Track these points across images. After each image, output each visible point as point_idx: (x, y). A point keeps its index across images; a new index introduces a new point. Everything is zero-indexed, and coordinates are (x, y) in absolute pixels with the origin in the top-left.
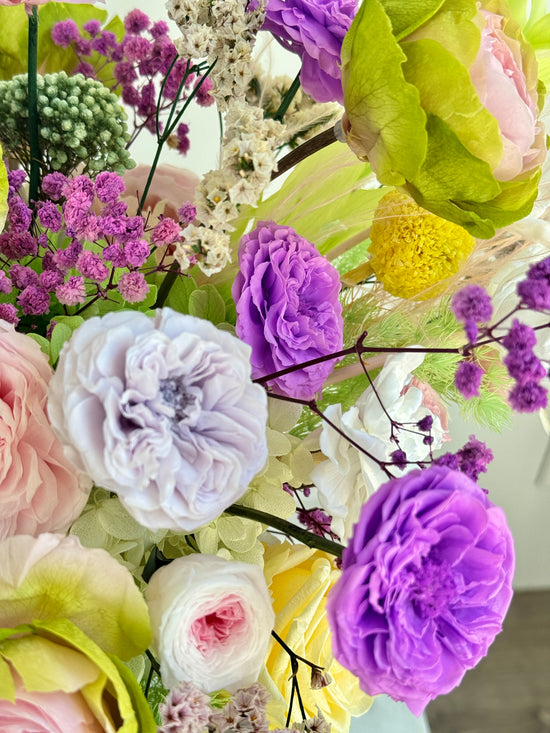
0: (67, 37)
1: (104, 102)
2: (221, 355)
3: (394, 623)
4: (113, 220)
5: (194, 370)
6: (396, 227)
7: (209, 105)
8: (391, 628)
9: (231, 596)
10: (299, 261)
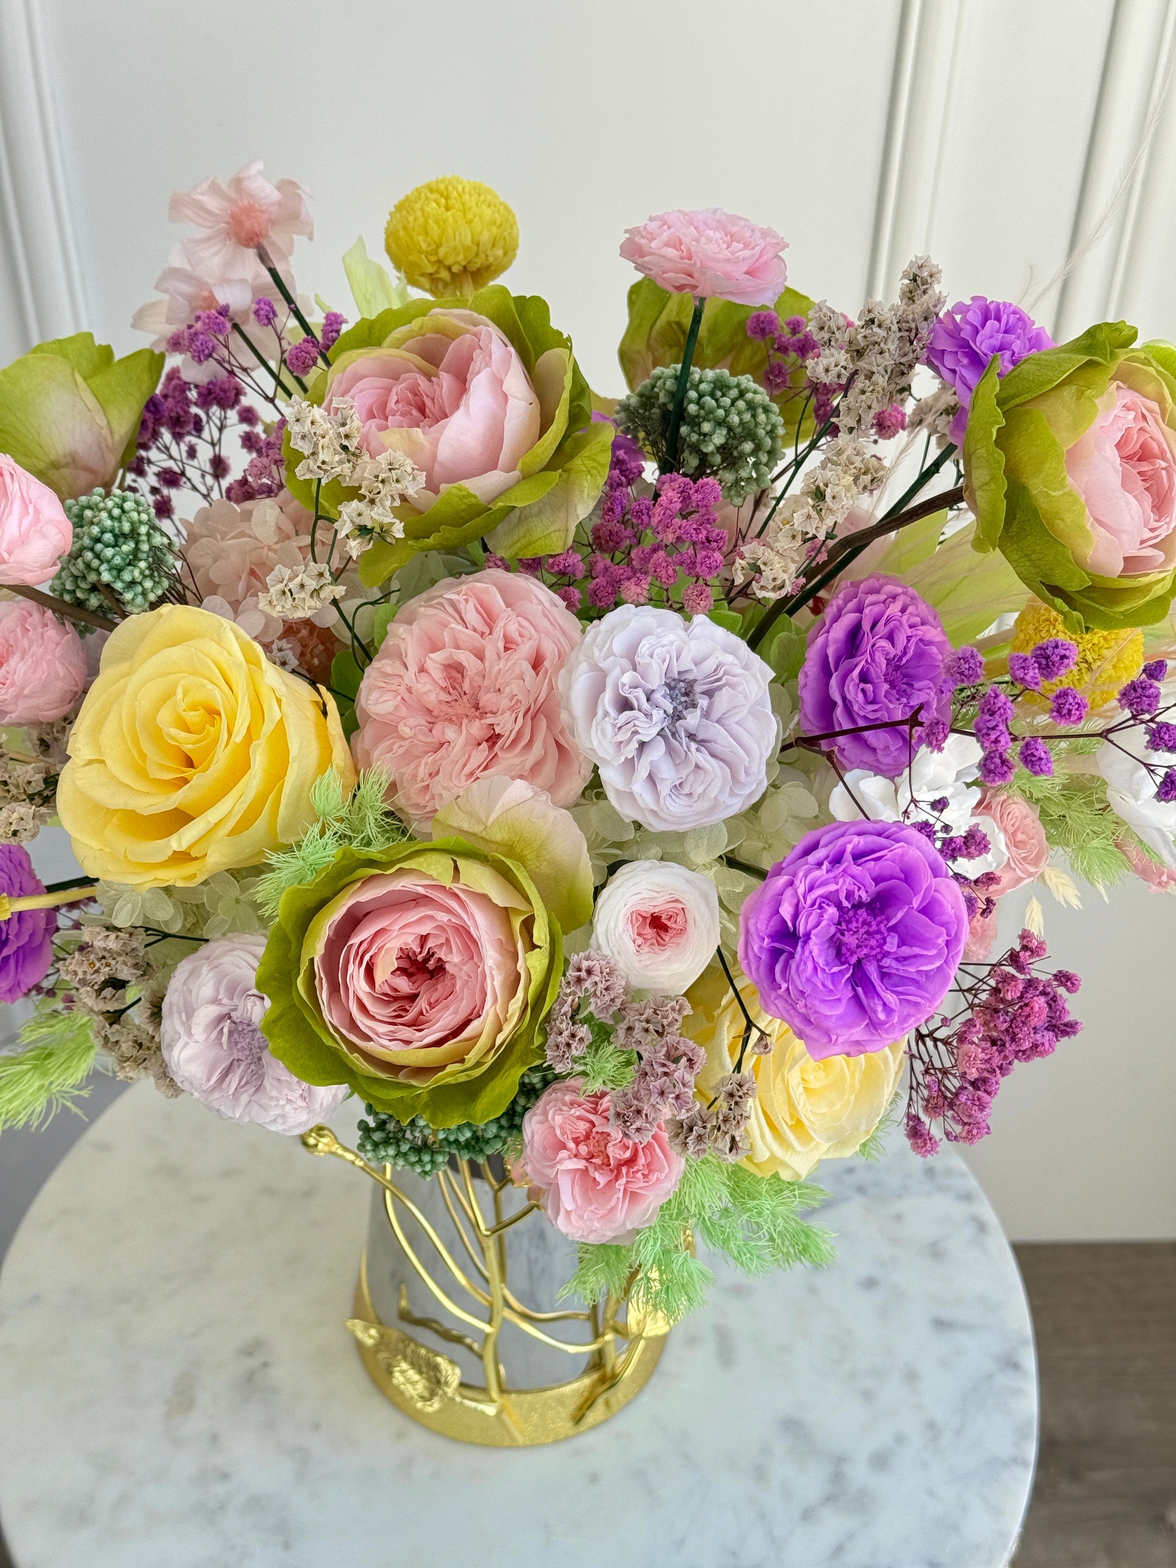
0: (763, 330)
1: (760, 410)
2: (738, 670)
3: (803, 947)
4: (695, 526)
5: (707, 677)
6: (1037, 616)
7: (889, 438)
8: (799, 948)
9: (677, 901)
10: (901, 624)
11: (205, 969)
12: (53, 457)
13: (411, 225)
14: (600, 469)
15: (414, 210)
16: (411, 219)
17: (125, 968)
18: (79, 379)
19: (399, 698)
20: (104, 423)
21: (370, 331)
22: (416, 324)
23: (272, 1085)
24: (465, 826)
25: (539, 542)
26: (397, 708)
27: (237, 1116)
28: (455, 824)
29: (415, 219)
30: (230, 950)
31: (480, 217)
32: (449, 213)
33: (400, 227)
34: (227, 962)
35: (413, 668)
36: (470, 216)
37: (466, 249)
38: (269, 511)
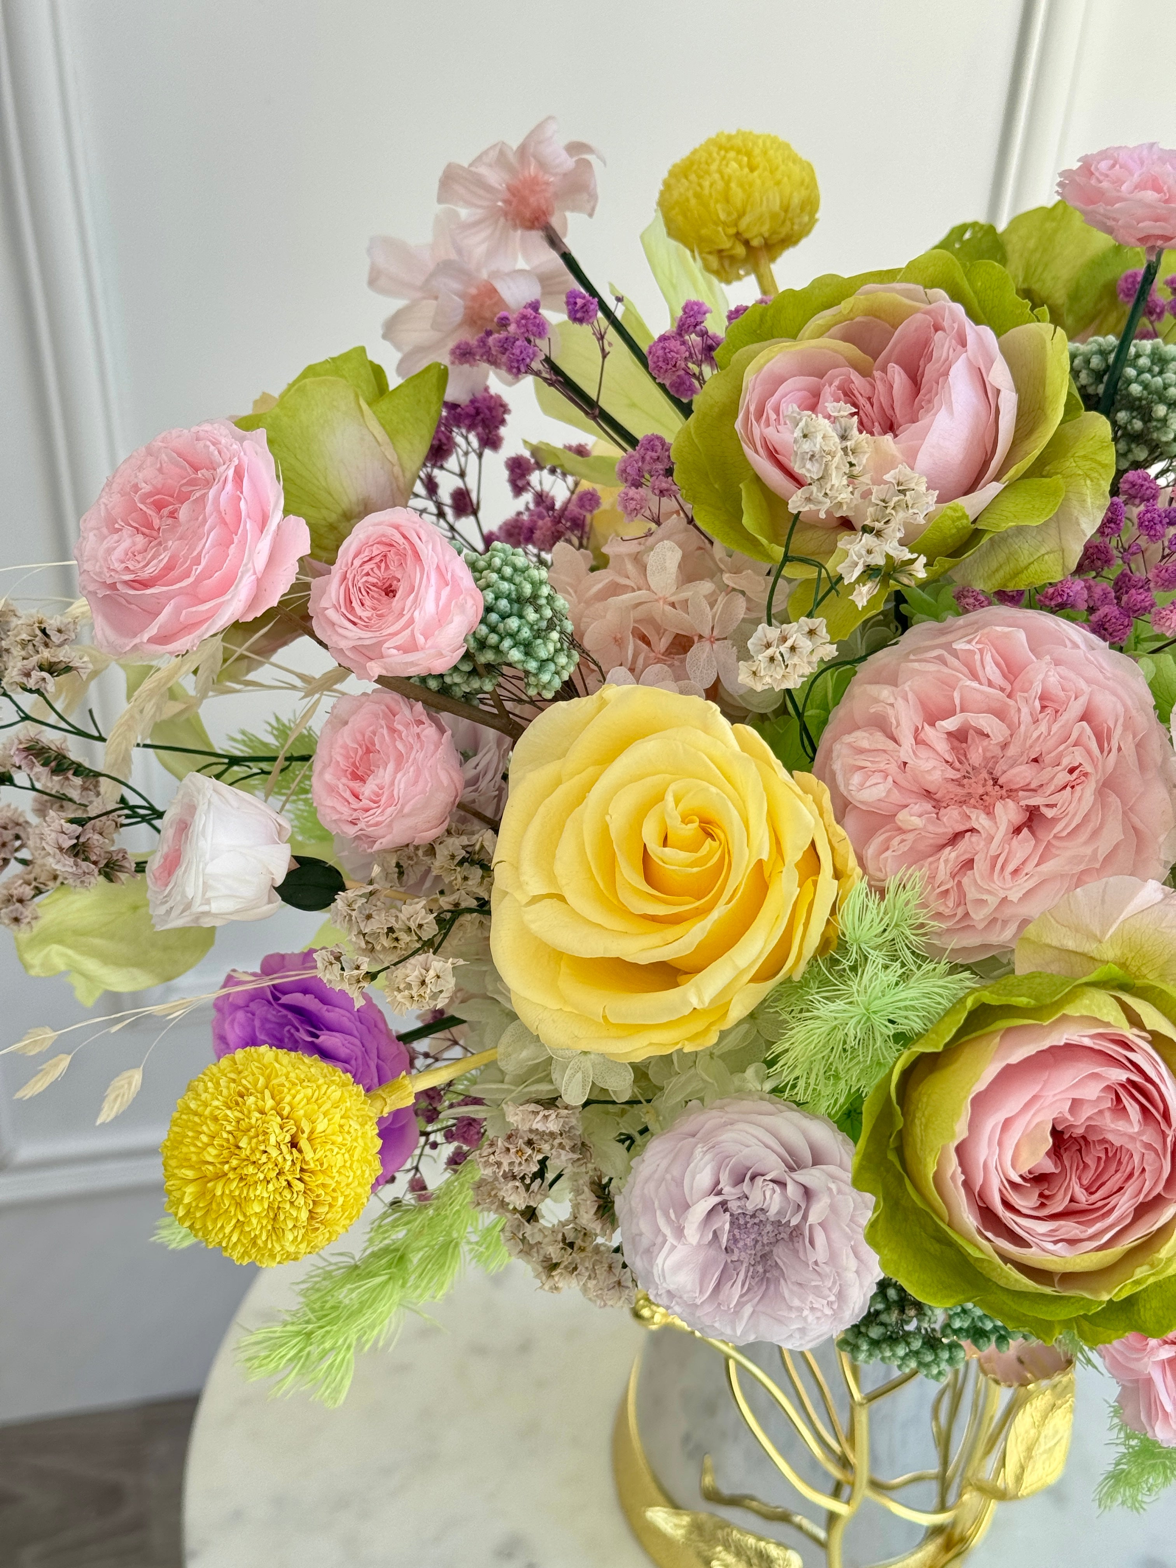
11: (698, 1151)
12: (345, 505)
13: (706, 192)
14: (1102, 471)
15: (708, 172)
16: (706, 184)
17: (563, 1152)
18: (364, 406)
19: (890, 779)
20: (394, 459)
21: (761, 320)
22: (845, 306)
23: (791, 1291)
24: (1071, 944)
25: (1032, 569)
26: (889, 792)
27: (739, 1333)
28: (1055, 943)
29: (711, 185)
30: (725, 1124)
31: (789, 177)
32: (756, 174)
33: (690, 194)
34: (728, 1138)
35: (907, 740)
36: (778, 176)
37: (774, 216)
38: (669, 554)
